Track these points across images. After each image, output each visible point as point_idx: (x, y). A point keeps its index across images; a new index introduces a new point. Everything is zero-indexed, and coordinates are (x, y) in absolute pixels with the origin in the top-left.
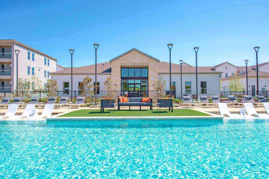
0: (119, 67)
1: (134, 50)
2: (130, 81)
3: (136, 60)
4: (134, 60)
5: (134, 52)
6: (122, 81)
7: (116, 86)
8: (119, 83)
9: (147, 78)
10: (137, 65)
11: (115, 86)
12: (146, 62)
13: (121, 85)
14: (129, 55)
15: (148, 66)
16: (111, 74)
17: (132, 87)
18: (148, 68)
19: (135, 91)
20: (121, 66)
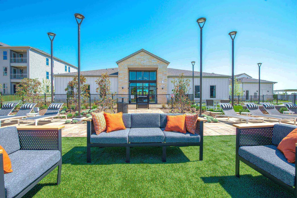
0: (126, 69)
1: (142, 51)
2: (138, 85)
3: (145, 62)
4: (142, 62)
5: (142, 53)
6: (130, 84)
7: (124, 89)
8: (126, 86)
9: (155, 82)
10: (145, 67)
11: (122, 89)
12: (155, 64)
13: (129, 88)
14: (137, 57)
15: (157, 69)
16: (118, 77)
17: (141, 91)
18: (156, 71)
19: (143, 95)
20: (128, 68)
